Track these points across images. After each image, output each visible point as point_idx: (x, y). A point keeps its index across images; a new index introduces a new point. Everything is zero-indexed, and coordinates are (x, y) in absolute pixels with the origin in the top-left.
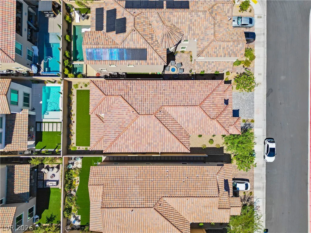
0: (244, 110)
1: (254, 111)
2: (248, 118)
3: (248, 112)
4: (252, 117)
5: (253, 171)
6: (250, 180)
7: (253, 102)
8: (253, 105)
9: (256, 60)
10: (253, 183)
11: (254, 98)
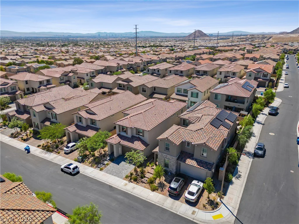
0: (114, 168)
1: (107, 173)
2: (106, 168)
8: (112, 175)
11: (118, 177)
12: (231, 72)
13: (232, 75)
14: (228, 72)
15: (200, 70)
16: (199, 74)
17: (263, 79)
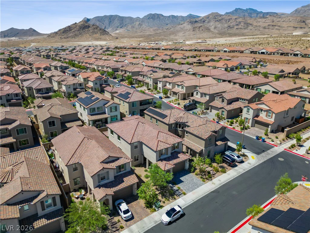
0: (187, 185)
1: (192, 191)
2: (184, 190)
3: (188, 188)
4: (187, 192)
5: (145, 217)
6: (134, 220)
7: (198, 187)
8: (196, 188)
9: (224, 174)
10: (134, 224)
11: (201, 186)
12: (78, 84)
13: (79, 86)
14: (74, 84)
15: (42, 89)
16: (43, 93)
17: (105, 85)
